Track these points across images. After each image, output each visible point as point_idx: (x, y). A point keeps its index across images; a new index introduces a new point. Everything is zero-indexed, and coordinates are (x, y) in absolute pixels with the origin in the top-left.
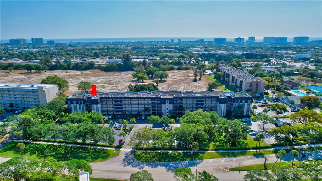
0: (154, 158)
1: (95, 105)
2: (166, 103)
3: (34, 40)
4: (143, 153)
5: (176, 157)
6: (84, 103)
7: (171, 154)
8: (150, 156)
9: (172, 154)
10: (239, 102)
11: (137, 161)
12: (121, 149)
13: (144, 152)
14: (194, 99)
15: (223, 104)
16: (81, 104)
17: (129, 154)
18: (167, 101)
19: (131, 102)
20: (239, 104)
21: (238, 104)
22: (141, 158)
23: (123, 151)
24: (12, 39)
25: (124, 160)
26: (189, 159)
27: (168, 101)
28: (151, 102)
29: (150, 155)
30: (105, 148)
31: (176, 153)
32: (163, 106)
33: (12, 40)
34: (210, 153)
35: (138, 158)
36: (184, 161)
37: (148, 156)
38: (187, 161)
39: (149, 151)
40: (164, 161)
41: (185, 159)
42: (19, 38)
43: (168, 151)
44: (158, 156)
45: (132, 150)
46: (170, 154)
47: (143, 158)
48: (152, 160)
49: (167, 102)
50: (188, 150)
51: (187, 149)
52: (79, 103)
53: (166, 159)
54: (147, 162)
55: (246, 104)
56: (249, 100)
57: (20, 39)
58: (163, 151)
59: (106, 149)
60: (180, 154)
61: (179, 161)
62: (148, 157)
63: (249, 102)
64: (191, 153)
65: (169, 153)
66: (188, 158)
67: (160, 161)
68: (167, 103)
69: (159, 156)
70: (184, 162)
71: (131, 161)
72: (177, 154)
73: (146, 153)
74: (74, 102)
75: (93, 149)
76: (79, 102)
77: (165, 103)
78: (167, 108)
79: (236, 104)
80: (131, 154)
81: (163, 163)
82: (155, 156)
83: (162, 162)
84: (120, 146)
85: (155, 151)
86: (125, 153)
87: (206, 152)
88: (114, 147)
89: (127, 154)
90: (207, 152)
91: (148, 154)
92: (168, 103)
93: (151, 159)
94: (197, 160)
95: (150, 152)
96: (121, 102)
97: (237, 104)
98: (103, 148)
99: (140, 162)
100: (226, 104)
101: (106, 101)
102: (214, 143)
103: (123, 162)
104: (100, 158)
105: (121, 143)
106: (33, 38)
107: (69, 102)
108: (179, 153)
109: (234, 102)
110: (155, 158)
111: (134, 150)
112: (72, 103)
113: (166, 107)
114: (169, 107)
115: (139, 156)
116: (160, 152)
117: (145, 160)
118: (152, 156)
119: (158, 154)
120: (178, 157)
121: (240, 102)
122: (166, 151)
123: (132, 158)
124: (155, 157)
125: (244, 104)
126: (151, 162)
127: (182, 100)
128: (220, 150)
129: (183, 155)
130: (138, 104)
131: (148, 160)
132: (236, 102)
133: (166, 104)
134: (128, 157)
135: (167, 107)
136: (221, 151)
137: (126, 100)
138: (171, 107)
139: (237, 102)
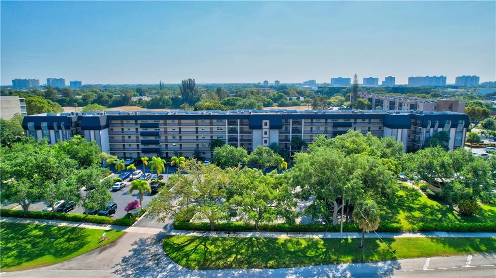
0: (230, 255)
1: (92, 132)
2: (264, 127)
3: (51, 81)
4: (192, 240)
5: (304, 251)
6: (67, 128)
7: (284, 244)
8: (215, 250)
9: (289, 245)
10: (437, 124)
11: (170, 266)
12: (129, 230)
13: (198, 238)
14: (329, 121)
15: (400, 130)
16: (60, 131)
17: (149, 241)
18: (264, 121)
19: (180, 128)
20: (436, 131)
21: (434, 131)
22: (187, 255)
23: (134, 234)
24: (17, 79)
25: (125, 260)
26: (350, 258)
27: (267, 121)
28: (226, 128)
29: (217, 246)
30: (83, 225)
31: (303, 240)
32: (256, 134)
33: (16, 81)
34: (409, 239)
35: (174, 255)
36: (332, 263)
37: (211, 248)
38: (345, 266)
39: (214, 235)
40: (264, 265)
41: (334, 257)
42: (28, 78)
43: (274, 235)
44: (241, 248)
45: (163, 231)
46: (282, 244)
47: (193, 256)
48: (221, 262)
49: (266, 124)
50: (339, 231)
51: (336, 229)
52: (56, 129)
53: (270, 259)
54: (204, 269)
55: (453, 131)
56: (460, 122)
57: (29, 80)
58: (258, 235)
59: (83, 229)
60: (313, 245)
61: (316, 265)
62: (210, 253)
63: (461, 126)
64: (350, 241)
65: (277, 239)
66: (344, 255)
67: (251, 266)
68: (266, 128)
69: (247, 250)
70: (332, 267)
71: (151, 263)
72: (304, 244)
73: (205, 239)
74: (44, 125)
75: (41, 229)
76: (55, 125)
77: (260, 127)
78: (264, 139)
79: (428, 132)
80: (155, 243)
81: (260, 273)
82: (234, 250)
83: (257, 270)
84: (127, 220)
85: (232, 235)
86: (138, 240)
87: (395, 237)
88: (109, 224)
89: (142, 242)
90: (399, 236)
91: (211, 244)
92: (268, 127)
93: (220, 259)
94: (377, 261)
95: (216, 236)
96: (156, 126)
97: (432, 129)
98: (75, 225)
99: (180, 268)
100: (405, 131)
101: (122, 124)
102: (407, 214)
103: (119, 267)
104: (50, 253)
105: (132, 212)
106: (50, 78)
107: (31, 125)
108: (310, 239)
109: (425, 126)
110: (234, 256)
111: (170, 231)
112: (38, 127)
113: (262, 138)
114: (269, 137)
115: (180, 248)
116: (250, 239)
117: (199, 262)
118: (224, 250)
119: (242, 244)
120: (311, 253)
121: (439, 126)
122: (268, 235)
123: (156, 255)
124: (234, 253)
125: (449, 132)
126: (218, 268)
127: (300, 124)
128: (437, 231)
129: (324, 245)
130: (197, 132)
131: (208, 260)
132: (429, 126)
133: (264, 130)
134: (144, 250)
135: (264, 136)
136: (444, 235)
137: (169, 121)
138: (275, 136)
139: (433, 126)
